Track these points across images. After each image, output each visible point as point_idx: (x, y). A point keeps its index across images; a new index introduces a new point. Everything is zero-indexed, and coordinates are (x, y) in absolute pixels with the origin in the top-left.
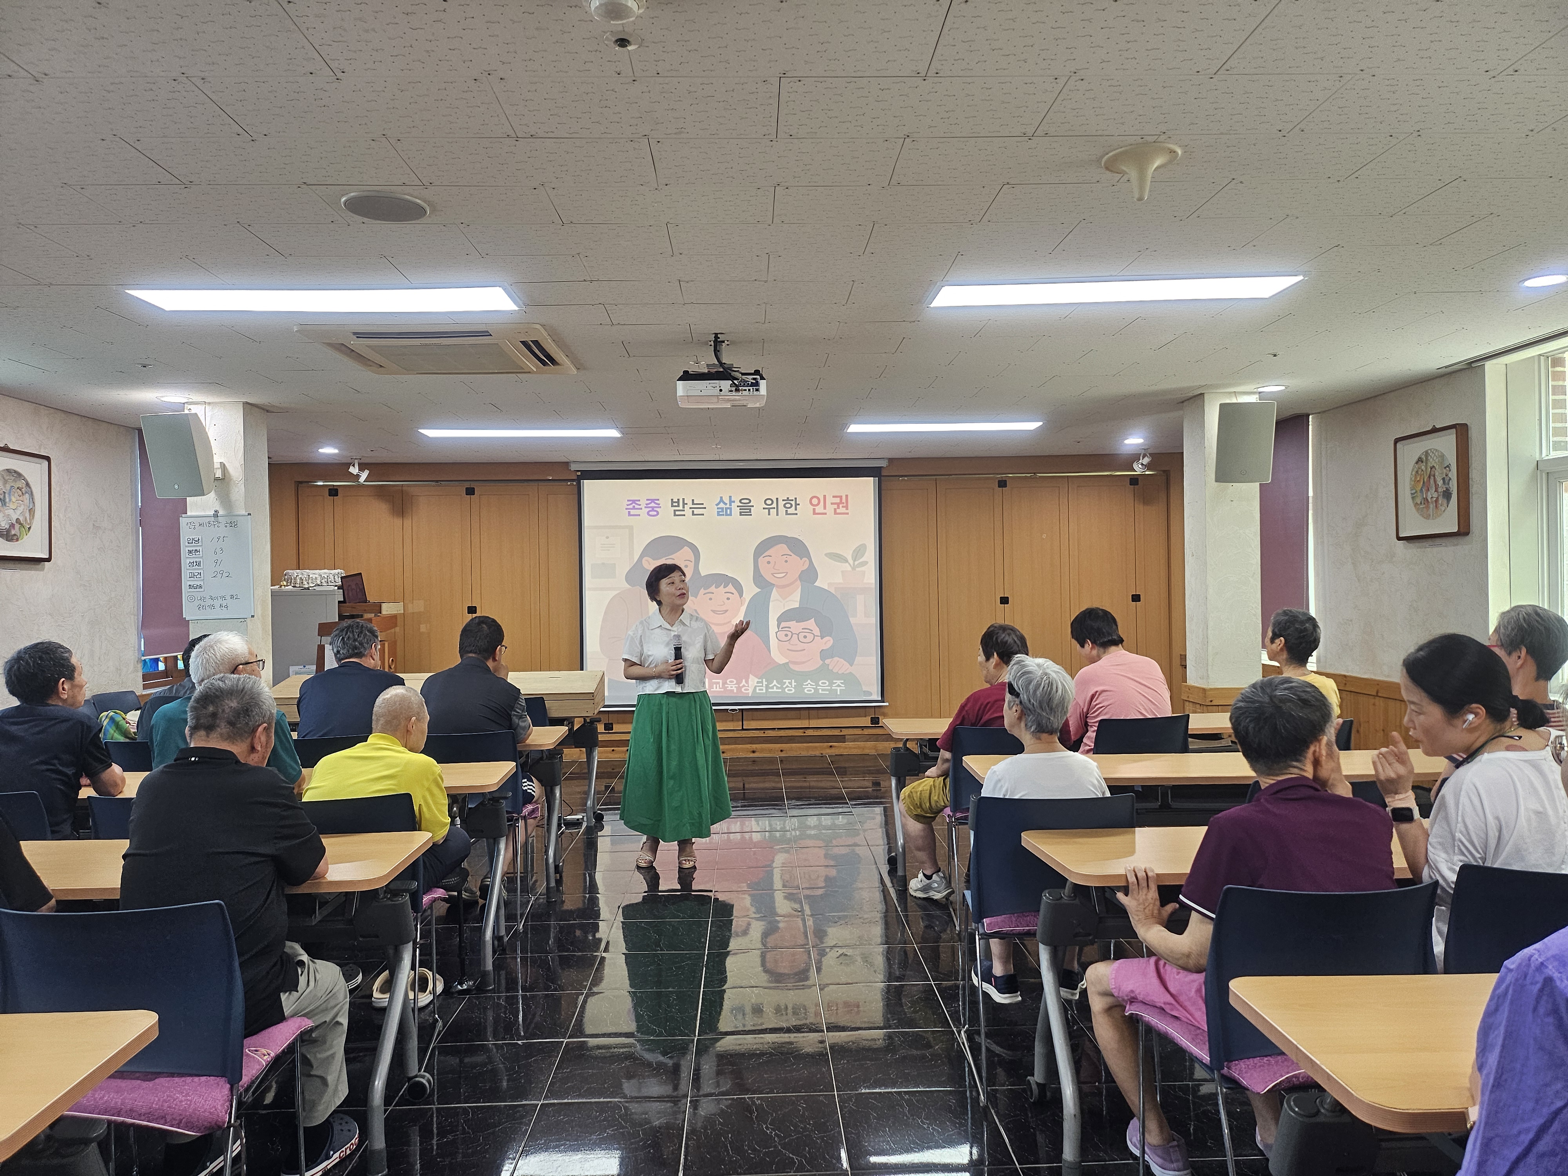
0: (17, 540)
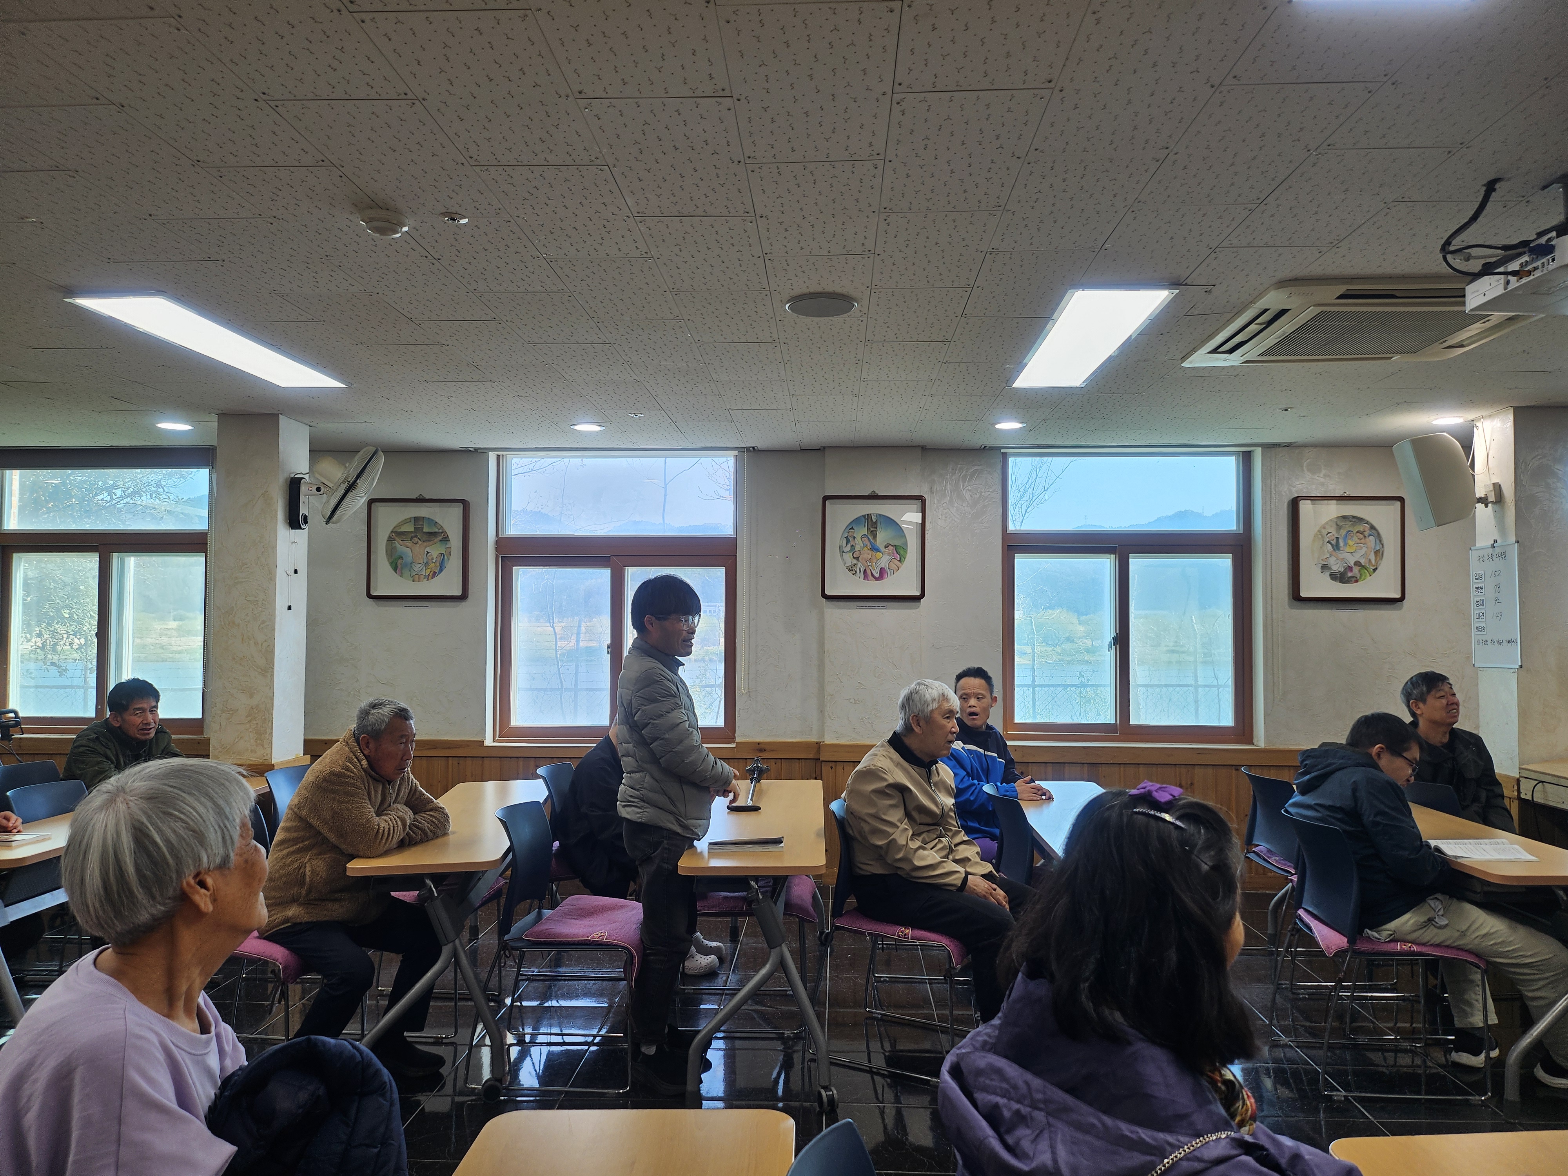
0: (1357, 581)
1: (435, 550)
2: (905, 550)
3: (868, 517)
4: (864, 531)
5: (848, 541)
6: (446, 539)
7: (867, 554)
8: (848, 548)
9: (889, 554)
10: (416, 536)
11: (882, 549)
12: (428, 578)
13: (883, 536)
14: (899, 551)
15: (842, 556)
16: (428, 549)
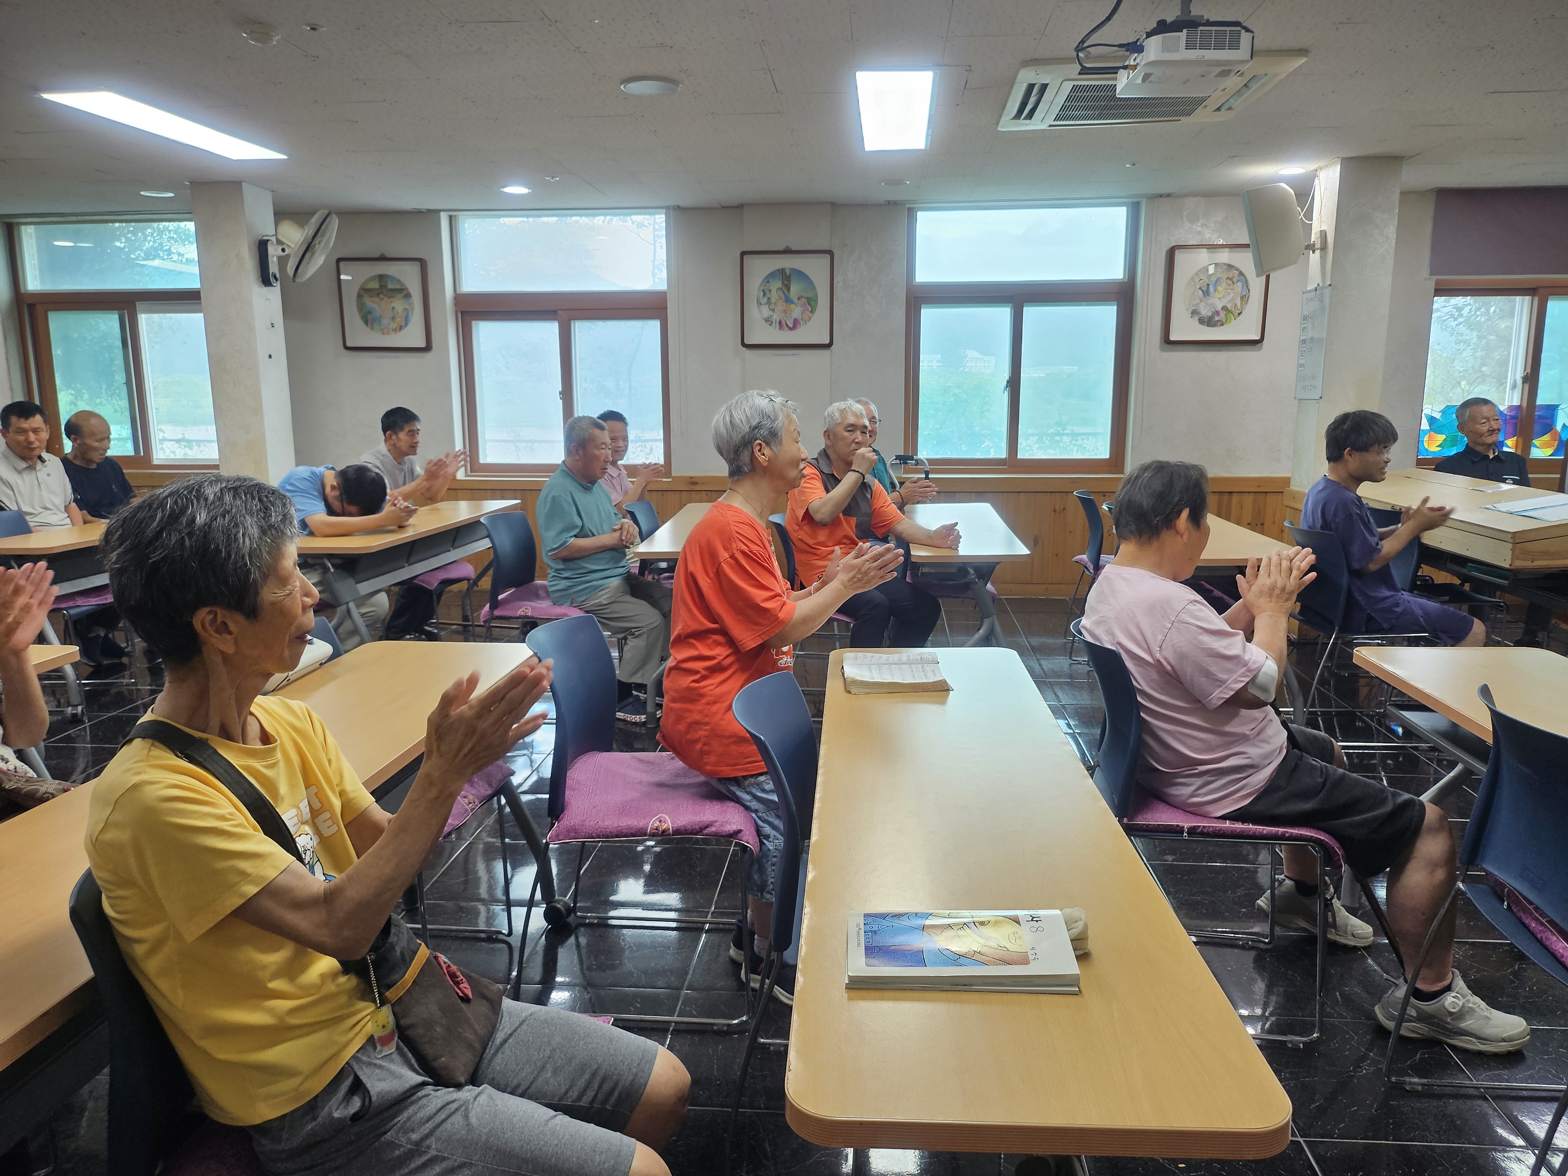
0: (1222, 325)
1: (399, 305)
2: (816, 302)
3: (782, 271)
4: (779, 284)
5: (765, 294)
6: (408, 296)
7: (781, 306)
8: (765, 300)
9: (801, 306)
10: (382, 293)
11: (796, 300)
12: (395, 330)
13: (795, 289)
14: (811, 303)
15: (759, 308)
16: (393, 305)
